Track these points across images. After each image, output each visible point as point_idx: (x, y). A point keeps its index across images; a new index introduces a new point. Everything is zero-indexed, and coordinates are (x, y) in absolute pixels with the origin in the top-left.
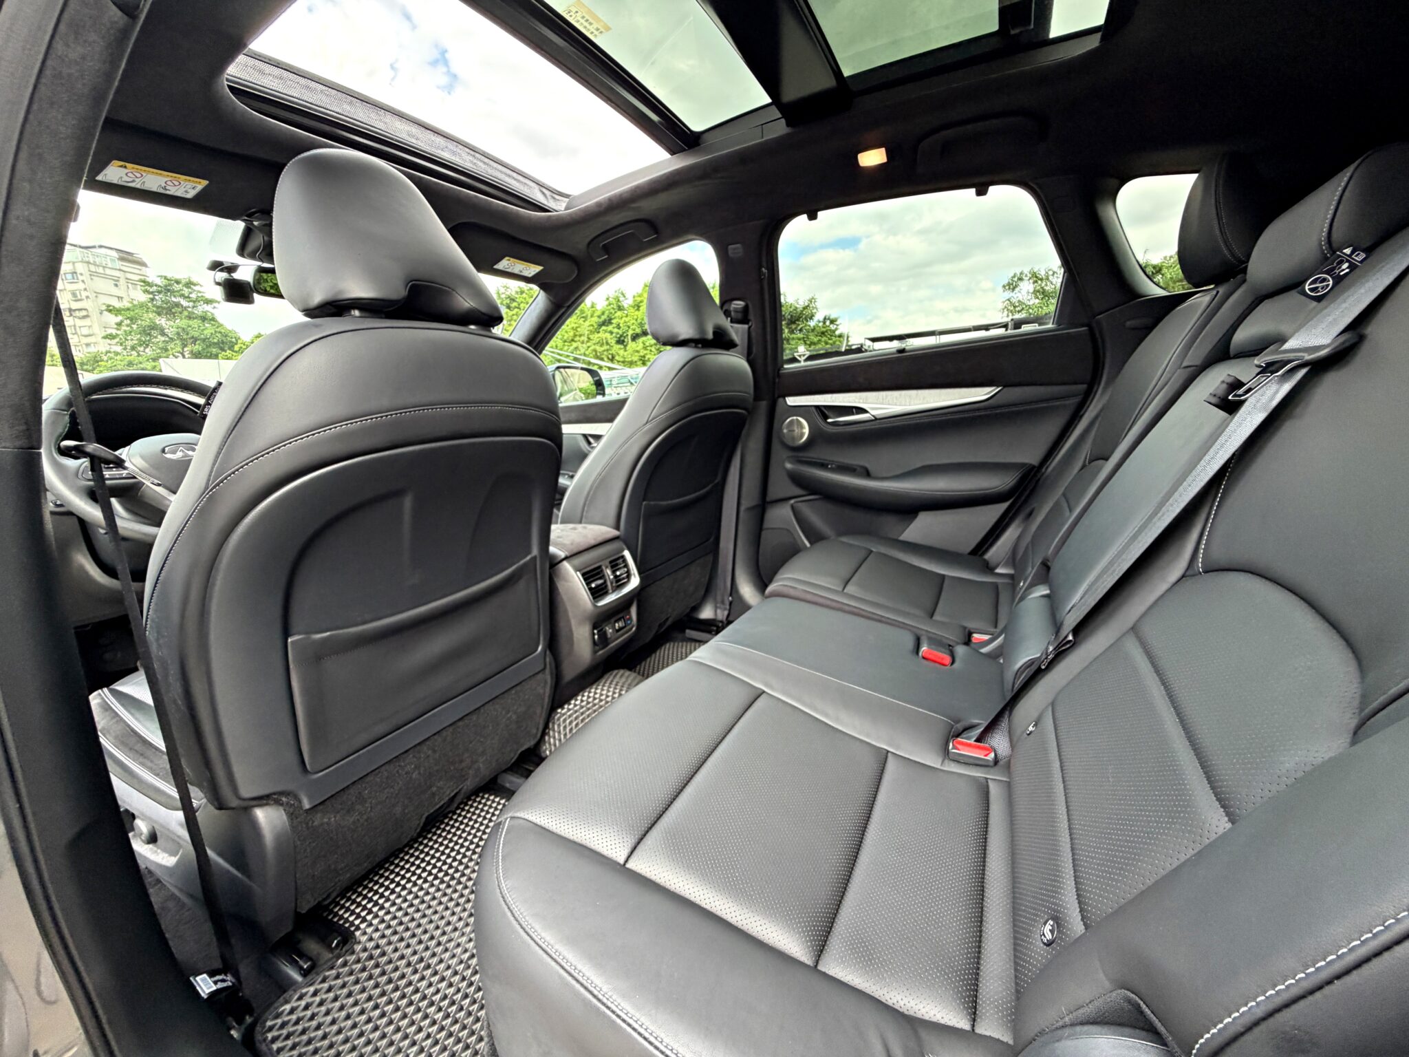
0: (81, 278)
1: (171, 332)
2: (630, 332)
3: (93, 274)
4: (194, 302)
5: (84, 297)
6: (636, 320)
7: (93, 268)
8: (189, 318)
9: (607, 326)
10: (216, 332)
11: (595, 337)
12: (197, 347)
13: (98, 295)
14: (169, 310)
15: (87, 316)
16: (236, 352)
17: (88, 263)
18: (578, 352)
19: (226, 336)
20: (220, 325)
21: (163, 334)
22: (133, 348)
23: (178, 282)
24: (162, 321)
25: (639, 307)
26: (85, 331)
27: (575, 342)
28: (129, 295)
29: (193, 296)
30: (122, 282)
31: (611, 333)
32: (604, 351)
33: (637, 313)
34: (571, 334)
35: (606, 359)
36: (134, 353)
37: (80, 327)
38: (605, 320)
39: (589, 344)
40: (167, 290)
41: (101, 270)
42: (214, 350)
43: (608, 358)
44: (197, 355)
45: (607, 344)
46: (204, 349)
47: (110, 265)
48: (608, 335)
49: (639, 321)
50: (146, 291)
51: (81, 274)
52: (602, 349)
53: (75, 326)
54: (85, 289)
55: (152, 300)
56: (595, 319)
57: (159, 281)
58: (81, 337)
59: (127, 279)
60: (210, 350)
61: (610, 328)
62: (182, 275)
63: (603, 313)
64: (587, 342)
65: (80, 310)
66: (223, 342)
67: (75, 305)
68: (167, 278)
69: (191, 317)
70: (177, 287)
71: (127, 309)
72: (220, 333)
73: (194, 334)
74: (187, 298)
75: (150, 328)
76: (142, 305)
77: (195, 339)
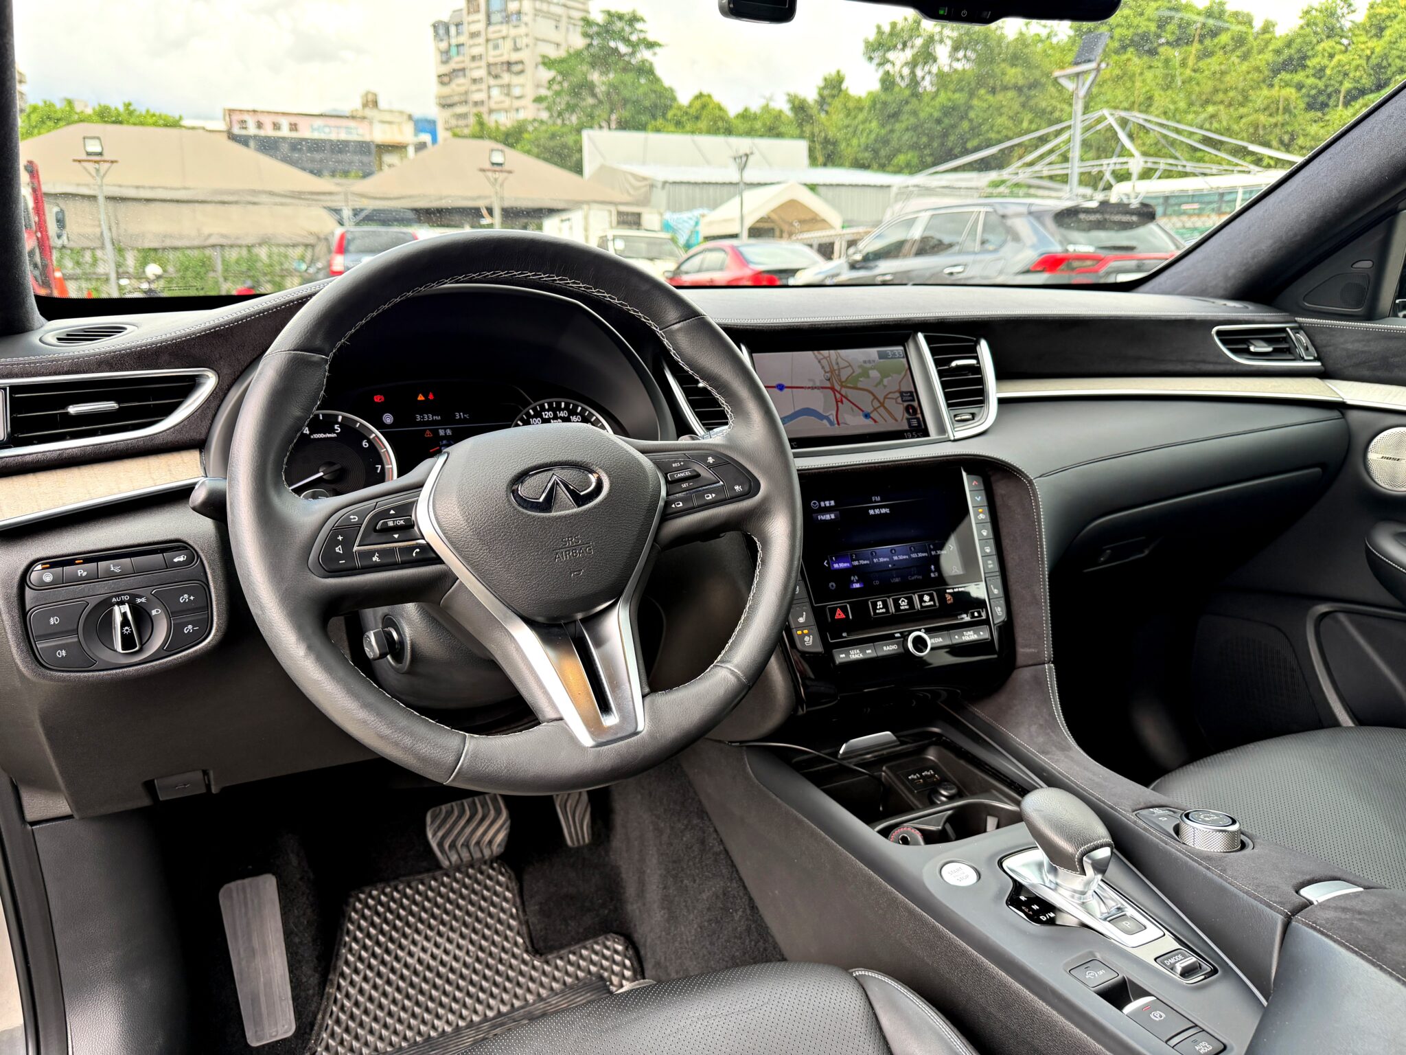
0: (525, 19)
1: (601, 89)
2: (1347, 85)
3: (538, 13)
4: (633, 47)
5: (524, 46)
6: (1368, 58)
8: (625, 70)
9: (1296, 72)
10: (650, 90)
11: (1262, 96)
12: (626, 114)
13: (539, 43)
14: (604, 59)
15: (522, 72)
16: (668, 121)
18: (1215, 125)
19: (661, 96)
20: (657, 80)
21: (594, 95)
22: (560, 114)
23: (620, 17)
24: (595, 76)
25: (1382, 29)
26: (517, 91)
27: (1214, 104)
28: (567, 41)
29: (634, 38)
30: (564, 23)
31: (1300, 87)
32: (1276, 125)
33: (1373, 43)
34: (1208, 86)
35: (1274, 143)
36: (559, 122)
37: (513, 86)
38: (1291, 59)
39: (1242, 110)
40: (606, 30)
42: (644, 118)
43: (1281, 142)
44: (623, 126)
45: (1287, 110)
46: (633, 116)
48: (1290, 92)
49: (1374, 61)
50: (585, 35)
51: (526, 14)
52: (1273, 120)
53: (509, 85)
54: (527, 35)
55: (590, 45)
56: (1269, 56)
57: (601, 19)
58: (513, 100)
59: (569, 18)
60: (639, 117)
61: (1300, 76)
62: (625, 9)
63: (1289, 44)
64: (1242, 105)
65: (516, 63)
66: (655, 106)
67: (514, 57)
68: (609, 13)
69: (627, 68)
70: (619, 25)
71: (562, 61)
72: (655, 92)
73: (626, 93)
74: (626, 41)
75: (581, 86)
76: (578, 54)
77: (625, 101)
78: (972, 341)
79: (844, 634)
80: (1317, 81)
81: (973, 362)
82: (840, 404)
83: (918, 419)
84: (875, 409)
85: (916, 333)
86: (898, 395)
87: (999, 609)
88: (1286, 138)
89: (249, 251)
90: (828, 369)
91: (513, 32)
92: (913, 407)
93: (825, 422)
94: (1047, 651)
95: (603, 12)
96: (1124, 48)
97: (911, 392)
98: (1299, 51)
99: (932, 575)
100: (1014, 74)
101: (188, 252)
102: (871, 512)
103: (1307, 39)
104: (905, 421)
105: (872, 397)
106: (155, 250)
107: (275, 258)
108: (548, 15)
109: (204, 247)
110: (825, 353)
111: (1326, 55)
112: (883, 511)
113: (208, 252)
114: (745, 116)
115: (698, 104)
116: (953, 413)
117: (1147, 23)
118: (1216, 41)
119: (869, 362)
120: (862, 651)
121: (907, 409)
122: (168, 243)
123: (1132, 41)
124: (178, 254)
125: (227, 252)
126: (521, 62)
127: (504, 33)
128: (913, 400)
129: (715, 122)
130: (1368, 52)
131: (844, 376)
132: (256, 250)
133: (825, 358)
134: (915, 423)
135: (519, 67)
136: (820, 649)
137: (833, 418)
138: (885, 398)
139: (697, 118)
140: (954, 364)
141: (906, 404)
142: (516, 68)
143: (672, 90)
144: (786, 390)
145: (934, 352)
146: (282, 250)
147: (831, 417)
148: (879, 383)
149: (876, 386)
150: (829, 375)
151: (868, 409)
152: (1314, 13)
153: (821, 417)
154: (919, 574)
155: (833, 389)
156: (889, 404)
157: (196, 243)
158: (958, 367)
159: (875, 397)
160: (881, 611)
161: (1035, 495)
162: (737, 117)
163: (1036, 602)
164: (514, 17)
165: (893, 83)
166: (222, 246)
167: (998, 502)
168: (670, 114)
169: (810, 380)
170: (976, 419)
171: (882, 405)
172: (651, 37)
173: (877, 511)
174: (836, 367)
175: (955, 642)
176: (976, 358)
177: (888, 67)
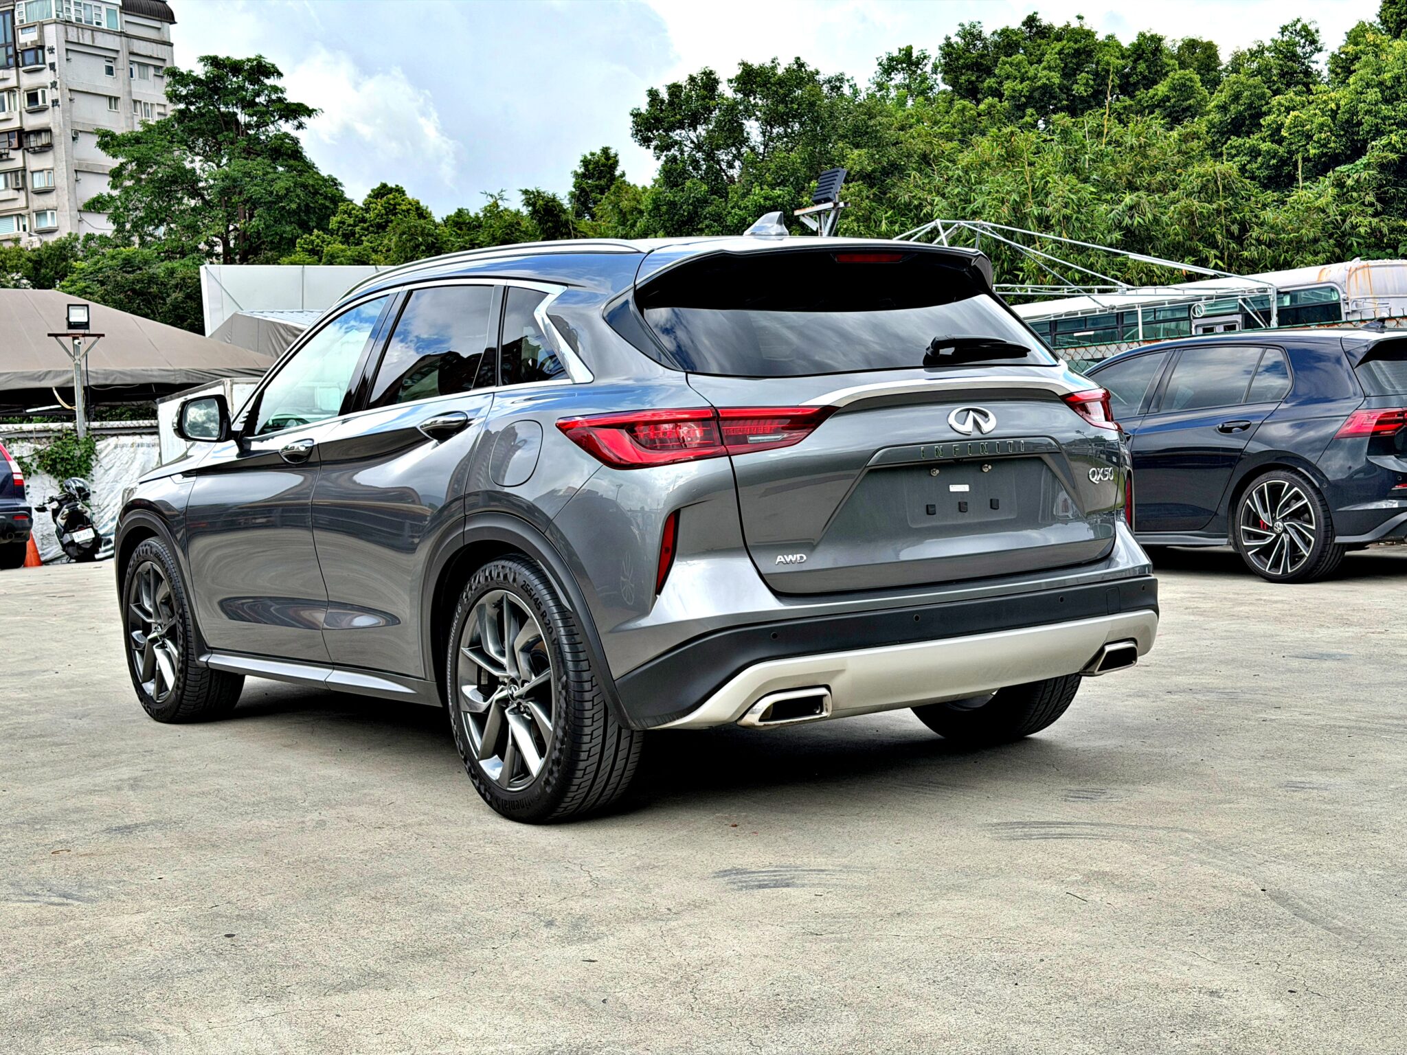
0: (49, 58)
2: (1309, 151)
3: (73, 48)
4: (261, 115)
5: (49, 103)
6: (1334, 113)
7: (73, 34)
8: (249, 152)
9: (1248, 134)
10: (295, 184)
13: (76, 97)
14: (213, 136)
15: (48, 147)
16: (331, 233)
17: (67, 22)
19: (316, 193)
20: (310, 167)
21: (195, 193)
26: (39, 182)
28: (130, 93)
29: (262, 100)
30: (122, 62)
31: (1251, 155)
37: (32, 172)
38: (1240, 117)
40: (214, 88)
41: (87, 38)
46: (268, 227)
47: (104, 26)
50: (173, 95)
51: (51, 50)
53: (24, 169)
54: (54, 85)
55: (184, 113)
57: (200, 71)
58: (31, 196)
59: (132, 53)
60: (279, 229)
61: (1254, 140)
65: (38, 132)
66: (308, 209)
67: (32, 122)
68: (214, 61)
69: (253, 149)
70: (234, 81)
71: (137, 140)
72: (304, 186)
73: (254, 190)
74: (248, 105)
75: (173, 180)
76: (163, 127)
77: (253, 203)
80: (1275, 146)
88: (1235, 228)
91: (28, 81)
95: (202, 59)
96: (1020, 108)
98: (1250, 106)
100: (857, 158)
103: (1258, 91)
108: (92, 51)
111: (1283, 109)
114: (460, 222)
115: (379, 205)
117: (1045, 72)
118: (1151, 92)
123: (1030, 98)
126: (48, 131)
127: (12, 83)
129: (413, 237)
130: (1333, 106)
135: (44, 139)
139: (382, 227)
142: (34, 142)
143: (334, 183)
152: (1267, 54)
162: (446, 222)
164: (29, 57)
165: (684, 174)
168: (334, 222)
172: (291, 97)
177: (674, 151)
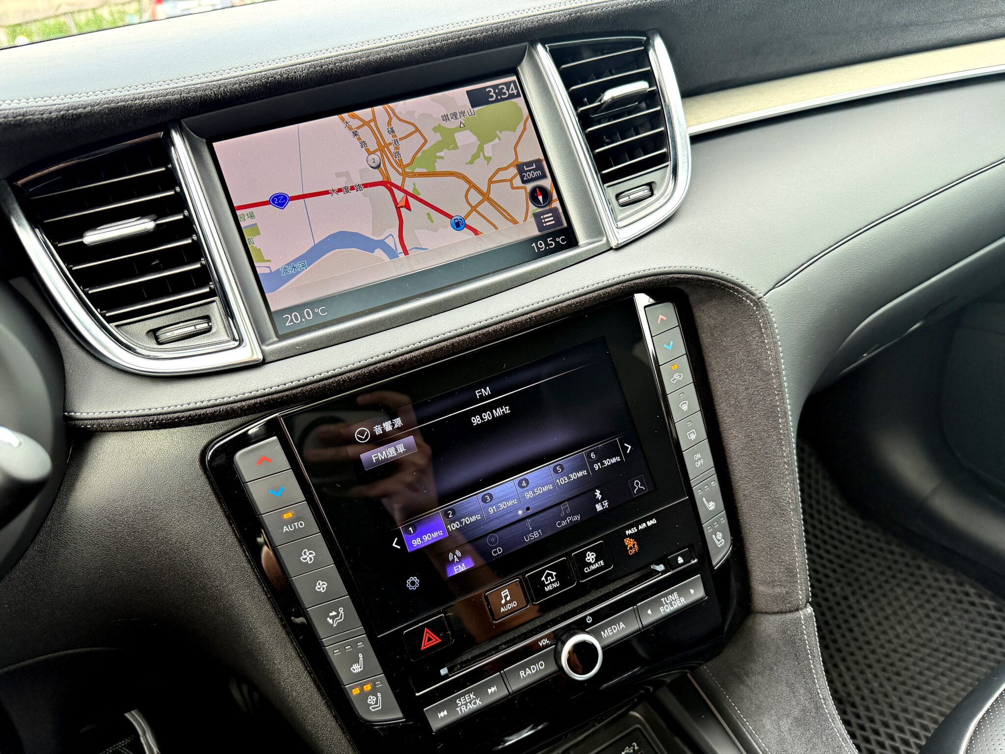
78: (637, 43)
79: (444, 671)
81: (641, 86)
82: (404, 211)
83: (554, 211)
84: (474, 209)
85: (533, 44)
86: (514, 171)
87: (719, 535)
89: (94, 13)
90: (373, 146)
92: (543, 191)
93: (378, 252)
94: (802, 589)
97: (538, 162)
99: (599, 507)
101: (46, 22)
102: (476, 420)
104: (531, 220)
105: (467, 186)
106: (20, 25)
107: (116, 16)
109: (58, 16)
110: (365, 113)
112: (498, 412)
113: (62, 19)
116: (612, 192)
119: (454, 115)
120: (479, 692)
121: (533, 196)
122: (28, 18)
124: (39, 24)
125: (77, 17)
128: (544, 176)
131: (407, 152)
132: (99, 12)
133: (365, 123)
134: (549, 220)
136: (396, 715)
137: (393, 242)
138: (490, 182)
140: (609, 95)
141: (530, 186)
144: (291, 204)
145: (568, 78)
146: (120, 8)
147: (390, 242)
148: (475, 157)
149: (471, 162)
150: (376, 157)
151: (459, 210)
153: (367, 244)
154: (572, 514)
155: (387, 184)
156: (498, 192)
157: (51, 13)
158: (617, 102)
159: (472, 186)
160: (510, 606)
161: (768, 322)
163: (778, 509)
166: (72, 13)
167: (706, 339)
169: (338, 175)
170: (657, 193)
171: (486, 196)
173: (487, 416)
174: (389, 138)
175: (646, 621)
176: (649, 76)
